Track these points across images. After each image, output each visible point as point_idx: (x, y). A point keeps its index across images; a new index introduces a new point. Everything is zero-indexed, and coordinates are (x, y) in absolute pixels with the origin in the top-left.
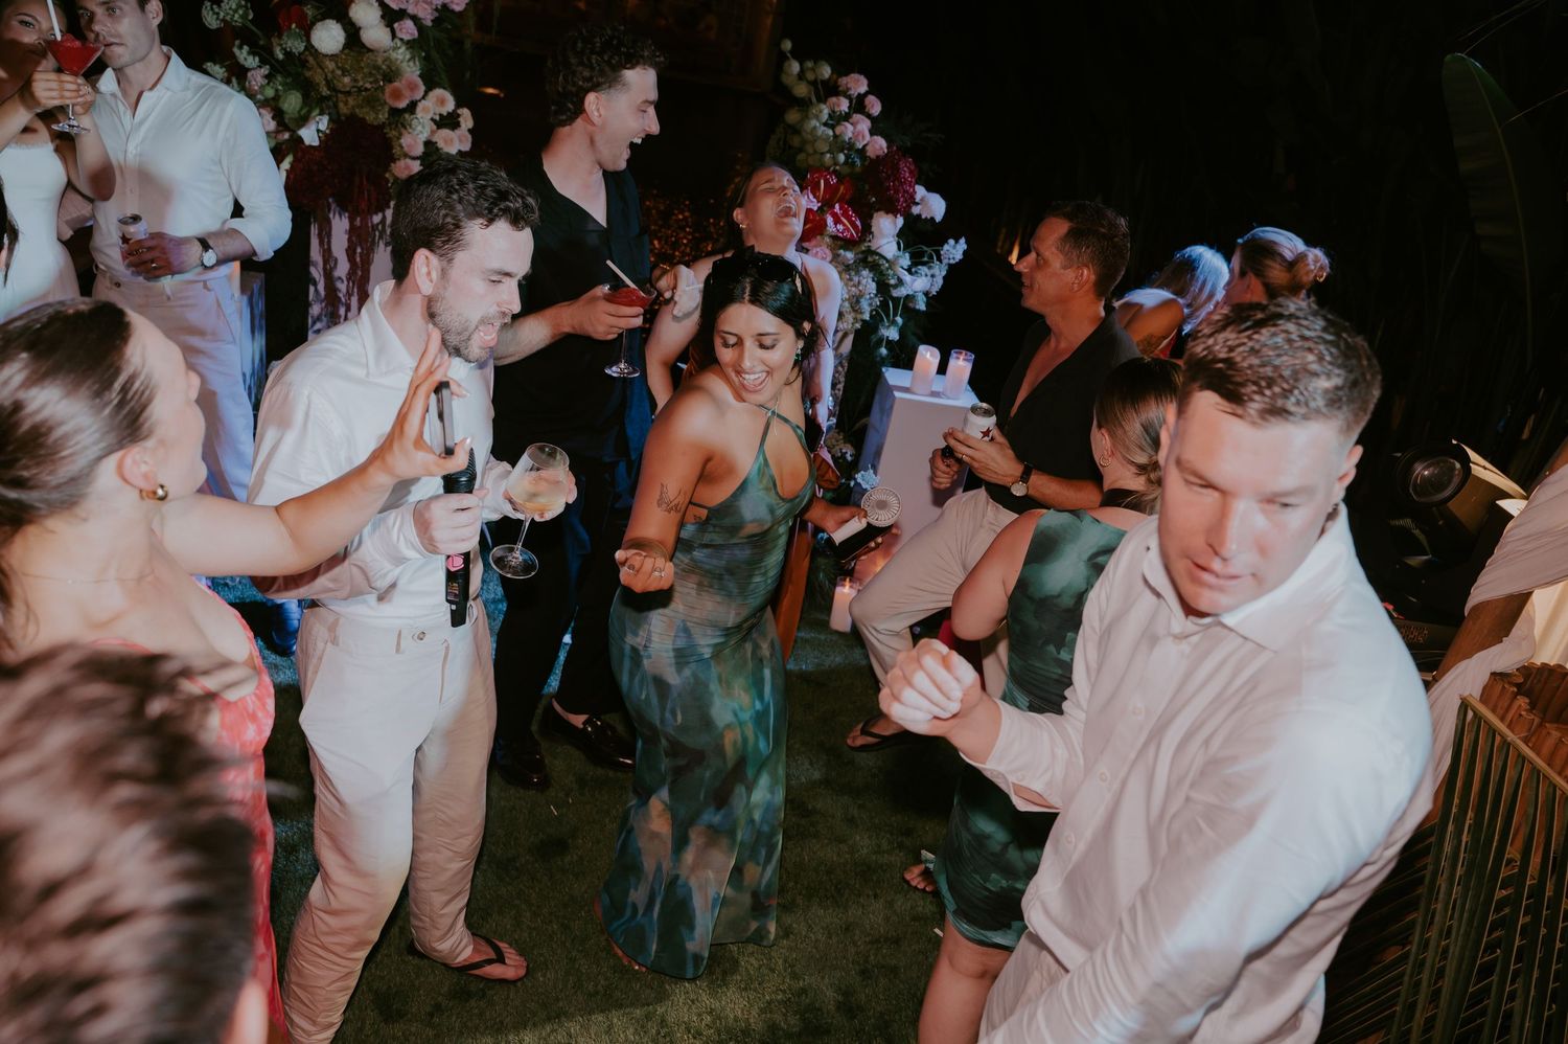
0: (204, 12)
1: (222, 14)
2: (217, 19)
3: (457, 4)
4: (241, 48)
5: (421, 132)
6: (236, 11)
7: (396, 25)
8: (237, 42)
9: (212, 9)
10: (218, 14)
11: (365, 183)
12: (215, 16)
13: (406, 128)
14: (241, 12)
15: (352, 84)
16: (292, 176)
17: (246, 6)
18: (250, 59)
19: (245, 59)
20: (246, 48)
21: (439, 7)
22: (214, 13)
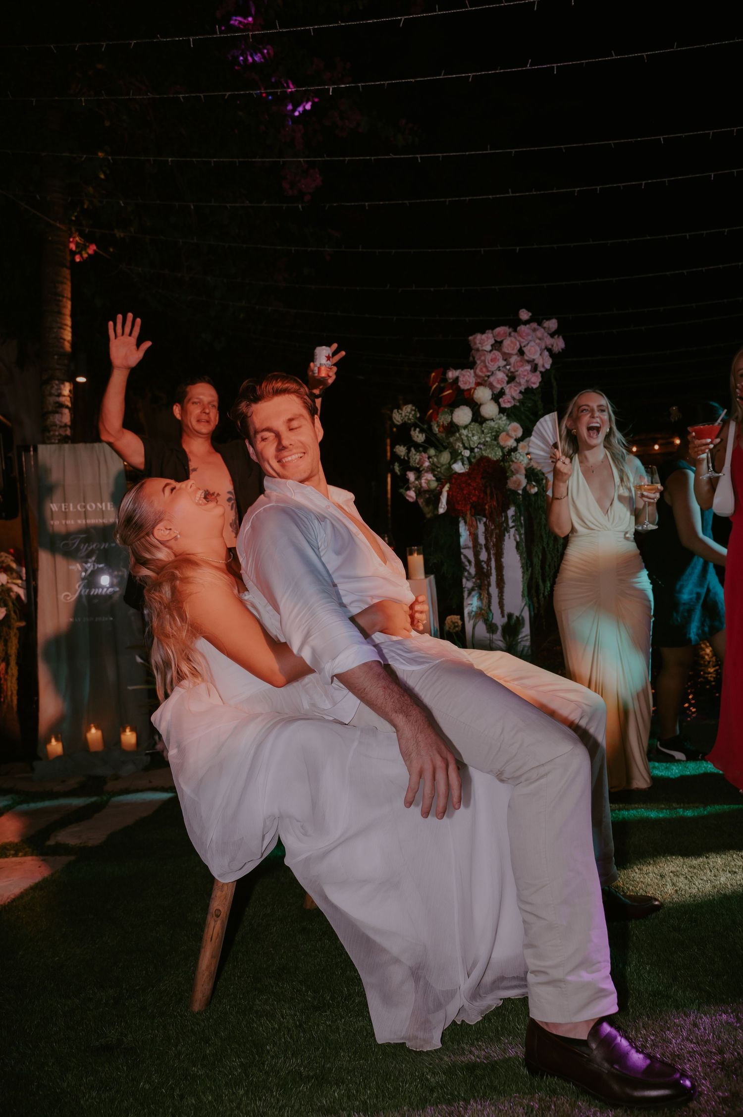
0: (394, 415)
1: (403, 415)
2: (401, 416)
3: (534, 383)
4: (415, 430)
5: (523, 461)
6: (410, 413)
7: (501, 400)
8: (413, 429)
9: (398, 412)
10: (401, 414)
11: (494, 490)
12: (400, 415)
13: (513, 461)
14: (413, 412)
15: (478, 441)
16: (451, 493)
17: (415, 410)
18: (420, 435)
19: (418, 436)
20: (418, 429)
21: (523, 390)
22: (400, 414)
